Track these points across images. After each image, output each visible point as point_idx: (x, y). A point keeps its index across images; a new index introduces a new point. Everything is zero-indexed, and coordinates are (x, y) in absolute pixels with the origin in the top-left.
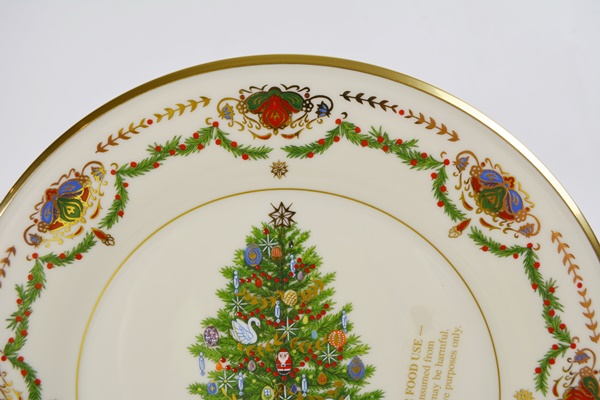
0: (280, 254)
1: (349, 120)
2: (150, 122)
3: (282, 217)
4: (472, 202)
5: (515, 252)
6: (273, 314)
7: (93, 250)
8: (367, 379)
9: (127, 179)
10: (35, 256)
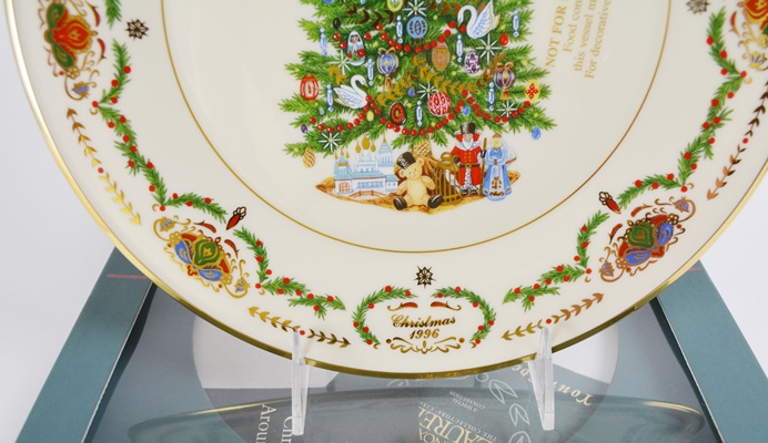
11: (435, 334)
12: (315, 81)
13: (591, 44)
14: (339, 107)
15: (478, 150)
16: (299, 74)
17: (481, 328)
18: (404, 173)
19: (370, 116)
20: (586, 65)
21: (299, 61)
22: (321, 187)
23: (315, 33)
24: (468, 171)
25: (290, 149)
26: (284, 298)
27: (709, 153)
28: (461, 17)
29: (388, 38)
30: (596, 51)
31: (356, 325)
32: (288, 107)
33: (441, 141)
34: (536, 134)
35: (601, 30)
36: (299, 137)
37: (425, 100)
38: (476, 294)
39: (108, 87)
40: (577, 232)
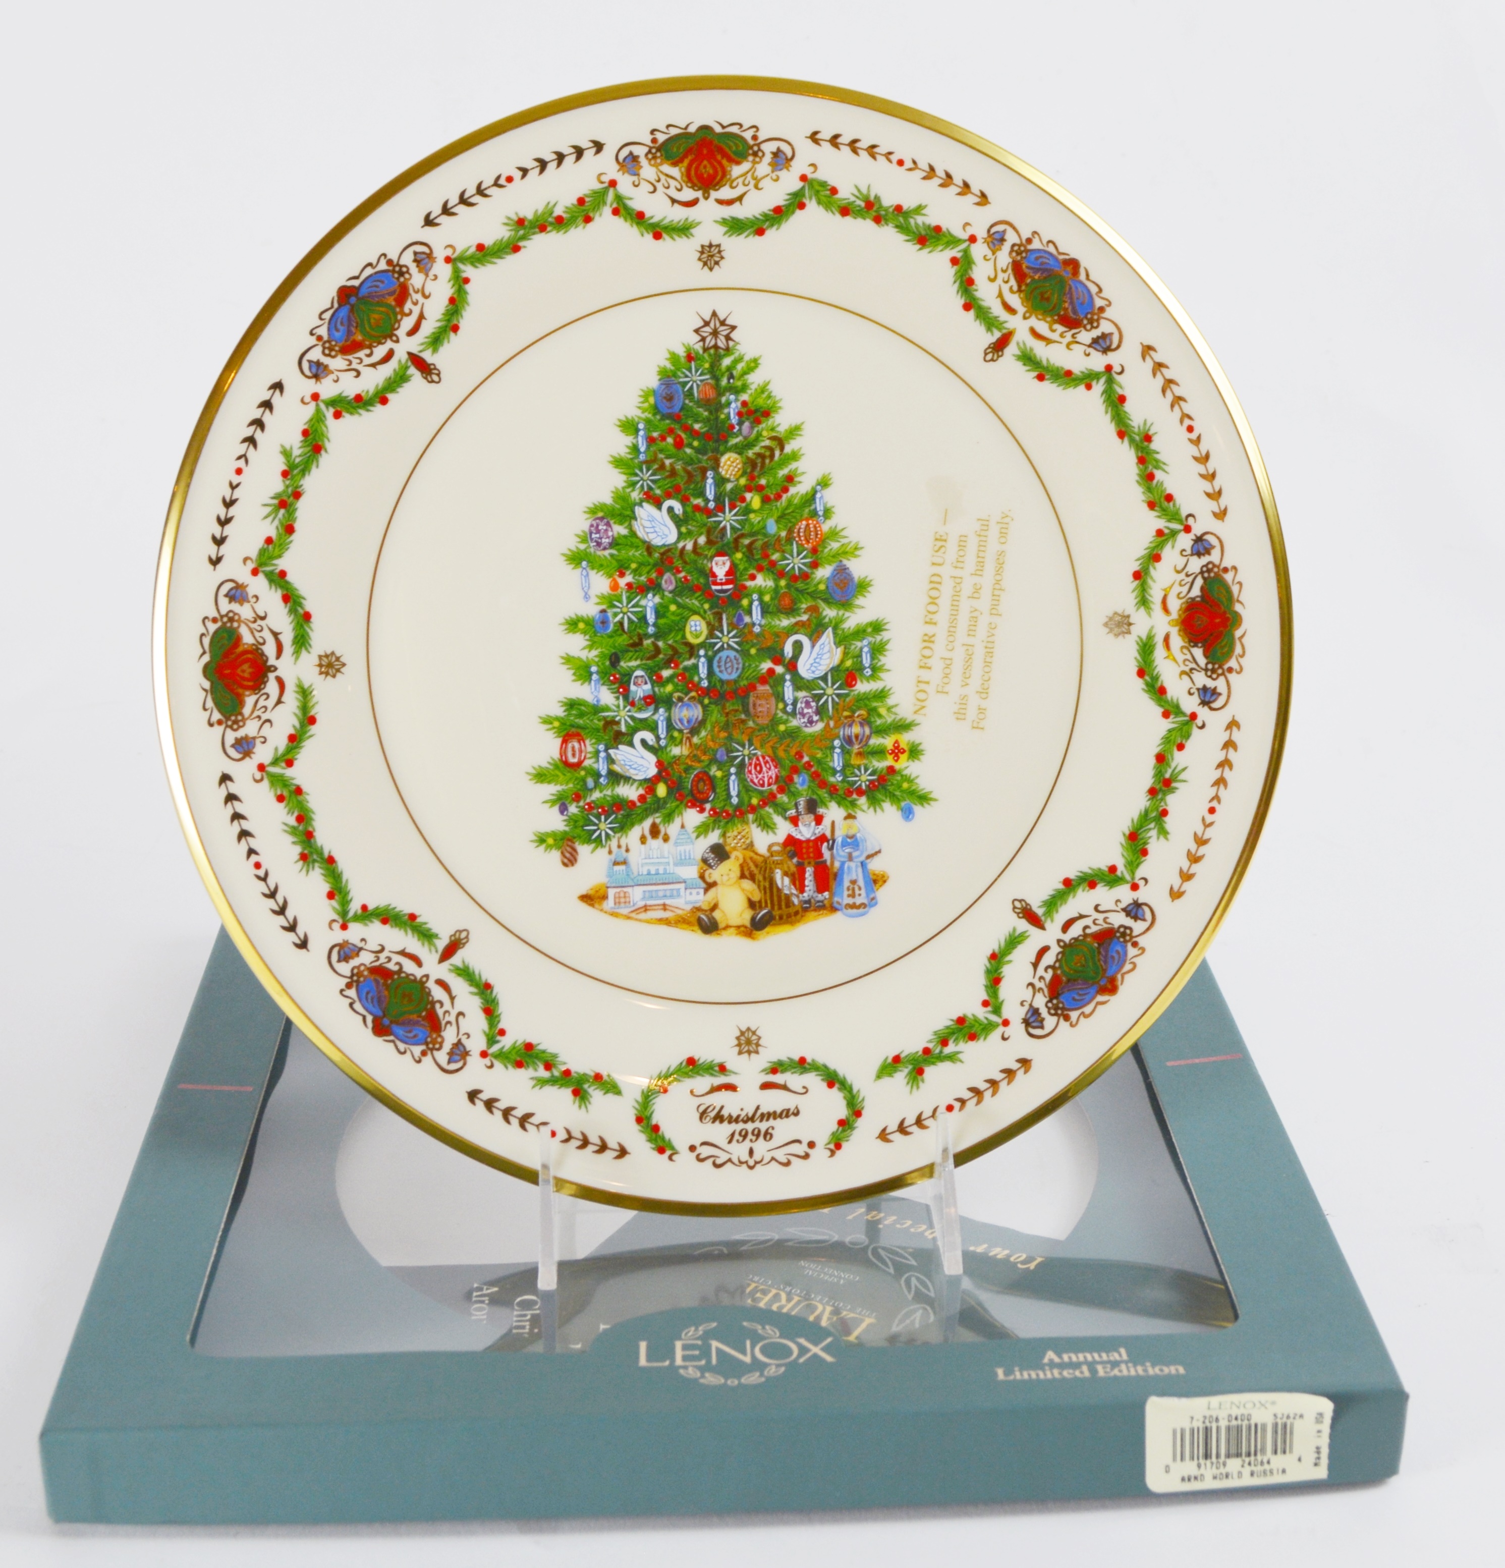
0: (711, 394)
1: (821, 175)
2: (510, 179)
3: (715, 333)
4: (1015, 301)
5: (1087, 380)
6: (702, 494)
7: (406, 390)
8: (860, 601)
9: (468, 271)
10: (315, 397)
11: (768, 1135)
12: (581, 740)
13: (975, 682)
14: (616, 778)
15: (823, 838)
16: (559, 731)
17: (842, 1123)
18: (714, 875)
19: (661, 790)
20: (972, 713)
21: (560, 712)
22: (587, 899)
23: (583, 672)
24: (809, 871)
25: (541, 840)
26: (524, 1074)
27: (1163, 832)
28: (788, 650)
29: (686, 680)
30: (984, 692)
31: (639, 1120)
32: (541, 776)
33: (767, 826)
34: (908, 814)
35: (987, 664)
36: (555, 822)
37: (741, 766)
38: (832, 1066)
39: (282, 743)
40: (981, 963)
